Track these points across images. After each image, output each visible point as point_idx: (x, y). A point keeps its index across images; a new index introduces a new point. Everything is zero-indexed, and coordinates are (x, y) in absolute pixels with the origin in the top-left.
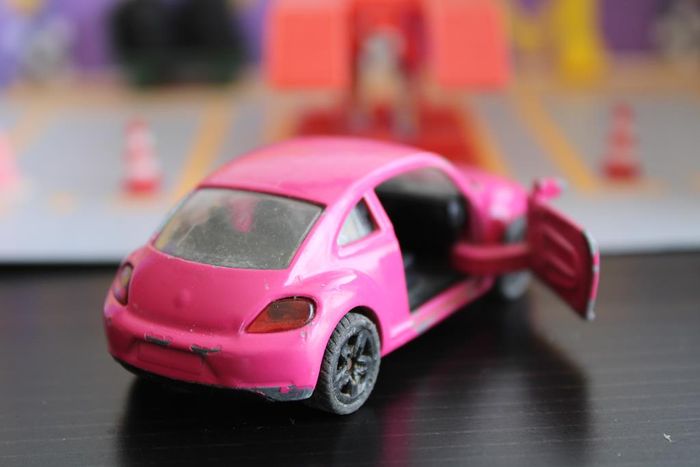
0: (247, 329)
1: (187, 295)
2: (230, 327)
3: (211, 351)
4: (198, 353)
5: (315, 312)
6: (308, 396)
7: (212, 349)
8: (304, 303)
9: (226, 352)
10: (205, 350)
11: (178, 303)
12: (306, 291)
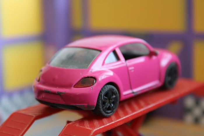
0: (75, 87)
1: (56, 77)
2: (69, 86)
3: (62, 93)
4: (58, 94)
5: (96, 82)
6: (93, 109)
7: (63, 92)
8: (93, 79)
9: (67, 93)
10: (61, 93)
11: (54, 79)
12: (94, 75)
